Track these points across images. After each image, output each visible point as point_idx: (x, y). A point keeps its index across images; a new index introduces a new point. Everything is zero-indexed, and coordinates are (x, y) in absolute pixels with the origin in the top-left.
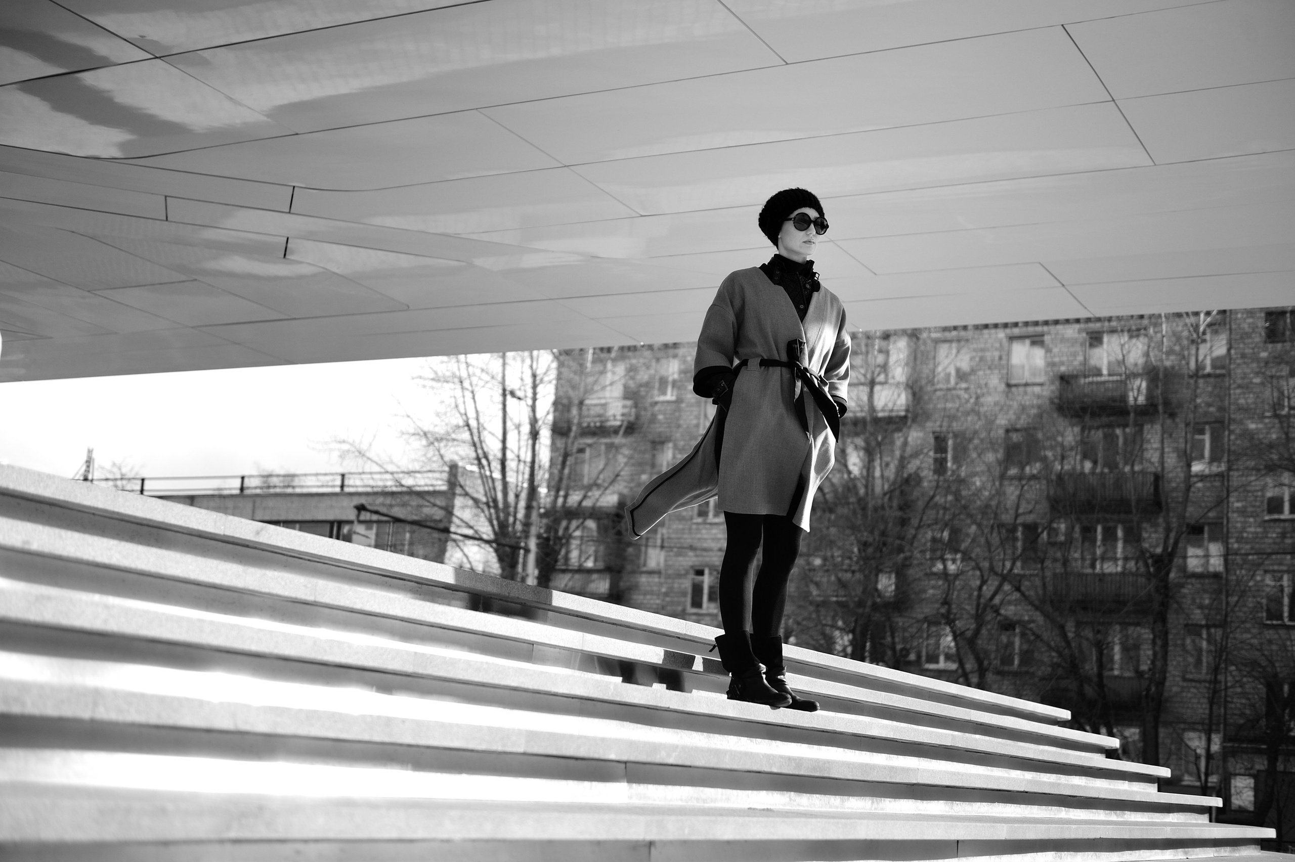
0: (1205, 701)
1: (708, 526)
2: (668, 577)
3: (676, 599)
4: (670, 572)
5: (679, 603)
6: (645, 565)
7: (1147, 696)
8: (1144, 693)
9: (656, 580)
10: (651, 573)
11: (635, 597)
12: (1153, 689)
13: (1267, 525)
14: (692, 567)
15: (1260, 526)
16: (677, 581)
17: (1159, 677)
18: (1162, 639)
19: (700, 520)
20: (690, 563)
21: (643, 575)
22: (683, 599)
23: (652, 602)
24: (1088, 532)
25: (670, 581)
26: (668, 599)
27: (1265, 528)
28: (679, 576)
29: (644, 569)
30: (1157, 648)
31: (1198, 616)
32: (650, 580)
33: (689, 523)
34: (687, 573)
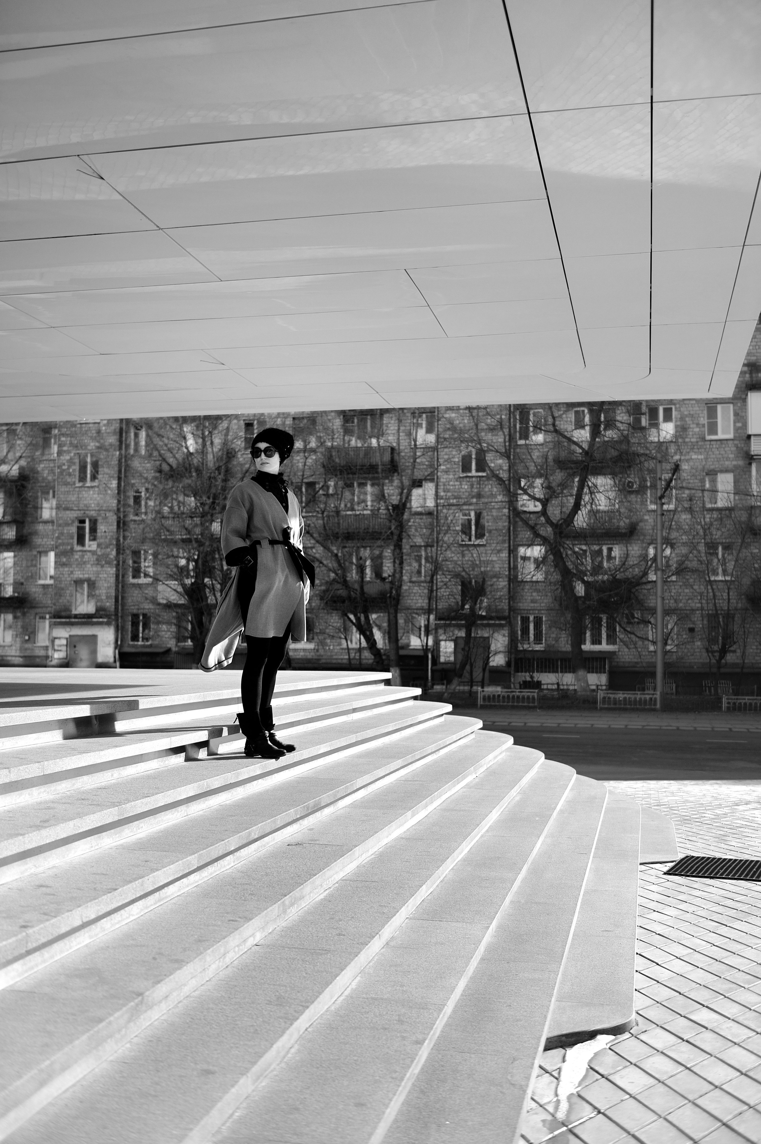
0: (426, 598)
1: (86, 489)
2: (60, 525)
3: (66, 541)
4: (61, 522)
5: (68, 544)
6: (41, 517)
7: (390, 597)
8: (388, 595)
9: (51, 527)
10: (46, 522)
11: (35, 540)
12: (394, 592)
13: (461, 480)
14: (76, 518)
15: (457, 481)
16: (66, 528)
17: (396, 583)
18: (399, 560)
19: (81, 484)
20: (75, 515)
21: (41, 524)
22: (71, 541)
23: (48, 543)
24: (349, 486)
25: (60, 528)
26: (60, 541)
27: (460, 482)
28: (67, 524)
29: (40, 520)
30: (396, 565)
31: (419, 541)
32: (46, 527)
33: (73, 486)
34: (73, 522)
